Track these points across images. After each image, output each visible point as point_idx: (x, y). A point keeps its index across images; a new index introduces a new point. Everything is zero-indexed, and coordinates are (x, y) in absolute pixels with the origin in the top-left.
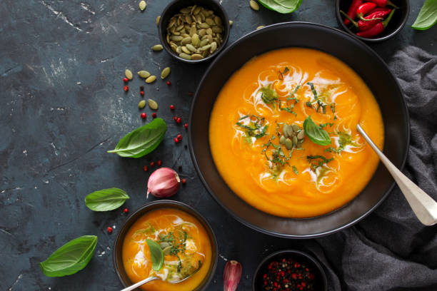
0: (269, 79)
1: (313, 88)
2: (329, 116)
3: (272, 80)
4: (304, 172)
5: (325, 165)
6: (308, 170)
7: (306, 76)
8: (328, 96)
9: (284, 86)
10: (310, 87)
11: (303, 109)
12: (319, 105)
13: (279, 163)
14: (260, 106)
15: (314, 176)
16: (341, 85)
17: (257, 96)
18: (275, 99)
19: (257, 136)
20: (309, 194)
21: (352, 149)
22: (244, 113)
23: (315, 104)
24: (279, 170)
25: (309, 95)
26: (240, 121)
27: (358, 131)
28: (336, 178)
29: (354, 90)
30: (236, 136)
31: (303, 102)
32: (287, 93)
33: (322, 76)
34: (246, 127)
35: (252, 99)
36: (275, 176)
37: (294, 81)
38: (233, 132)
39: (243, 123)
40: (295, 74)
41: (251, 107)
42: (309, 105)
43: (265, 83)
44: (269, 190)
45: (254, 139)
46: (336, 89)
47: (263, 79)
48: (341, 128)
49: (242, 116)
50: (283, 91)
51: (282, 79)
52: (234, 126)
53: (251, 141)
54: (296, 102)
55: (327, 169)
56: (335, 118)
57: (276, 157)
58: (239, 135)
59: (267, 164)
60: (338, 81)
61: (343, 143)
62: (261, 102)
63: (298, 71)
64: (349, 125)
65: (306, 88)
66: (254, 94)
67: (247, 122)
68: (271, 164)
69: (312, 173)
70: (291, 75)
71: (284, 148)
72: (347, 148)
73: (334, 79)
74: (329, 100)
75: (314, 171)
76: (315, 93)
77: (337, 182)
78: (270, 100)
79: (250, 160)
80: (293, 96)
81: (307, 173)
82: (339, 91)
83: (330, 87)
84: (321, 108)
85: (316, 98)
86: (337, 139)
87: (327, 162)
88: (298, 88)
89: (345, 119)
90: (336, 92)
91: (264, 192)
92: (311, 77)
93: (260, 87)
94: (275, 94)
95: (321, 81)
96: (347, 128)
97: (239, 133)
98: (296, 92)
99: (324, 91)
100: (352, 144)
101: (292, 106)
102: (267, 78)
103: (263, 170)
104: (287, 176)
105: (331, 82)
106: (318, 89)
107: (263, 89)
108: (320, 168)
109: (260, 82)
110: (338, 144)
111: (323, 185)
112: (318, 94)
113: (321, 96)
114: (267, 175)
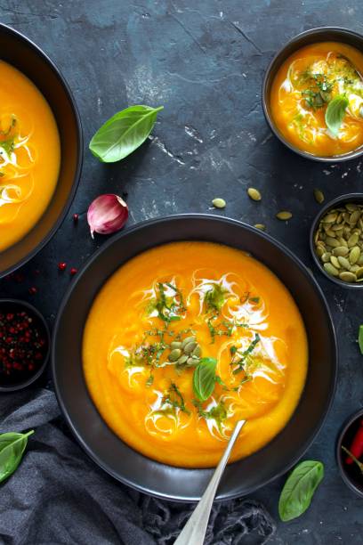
0: (234, 288)
1: (255, 343)
2: (233, 381)
3: (234, 291)
4: (155, 392)
5: (178, 409)
6: (160, 395)
7: (264, 327)
8: (256, 366)
9: (236, 310)
10: (254, 339)
11: (225, 346)
12: (240, 362)
13: (148, 356)
14: (198, 296)
15: (158, 405)
16: (280, 373)
17: (206, 287)
18: (216, 308)
19: (161, 315)
20: (135, 413)
21: (214, 428)
22: (178, 284)
23: (238, 356)
24: (140, 363)
25: (243, 343)
26: (164, 285)
28: (171, 431)
29: (282, 391)
30: (146, 292)
31: (233, 343)
32: (231, 317)
33: (275, 346)
34: (163, 296)
35: (198, 283)
36: (131, 362)
37: (250, 317)
38: (148, 285)
39: (166, 289)
40: (258, 313)
41: (189, 287)
42: (233, 351)
43: (226, 286)
44: (110, 366)
45: (155, 313)
46: (270, 371)
47: (229, 279)
48: (229, 401)
49: (173, 283)
50: (230, 311)
51: (242, 302)
52: (156, 283)
53: (151, 311)
54: (228, 335)
55: (174, 414)
56: (236, 389)
57: (151, 350)
58: (150, 295)
59: (137, 346)
60: (281, 367)
61: (214, 414)
62: (202, 296)
63: (263, 314)
64: (238, 409)
65: (250, 335)
66: (205, 281)
67: (170, 293)
68: (140, 350)
69: (159, 401)
70: (254, 309)
71: (167, 353)
72: (211, 423)
73: (281, 361)
74: (252, 371)
75: (163, 402)
76: (250, 349)
77: (167, 434)
78: (212, 302)
79: (128, 325)
80: (232, 325)
81: (157, 396)
82: (270, 375)
83: (268, 362)
84: (238, 366)
85: (246, 354)
86: (214, 405)
87: (182, 410)
88: (245, 325)
89: (241, 401)
90: (265, 372)
91: (105, 362)
92: (266, 333)
93: (218, 283)
94: (221, 305)
95: (268, 347)
96: (233, 408)
97: (153, 293)
98: (239, 326)
99: (259, 358)
100: (219, 425)
101: (221, 332)
102: (233, 283)
103: (127, 346)
104: (137, 376)
105: (275, 360)
106: (257, 350)
107: (218, 288)
108: (171, 406)
109: (223, 278)
110: (209, 409)
111: (154, 421)
112: (251, 354)
113: (252, 358)
114: (126, 354)
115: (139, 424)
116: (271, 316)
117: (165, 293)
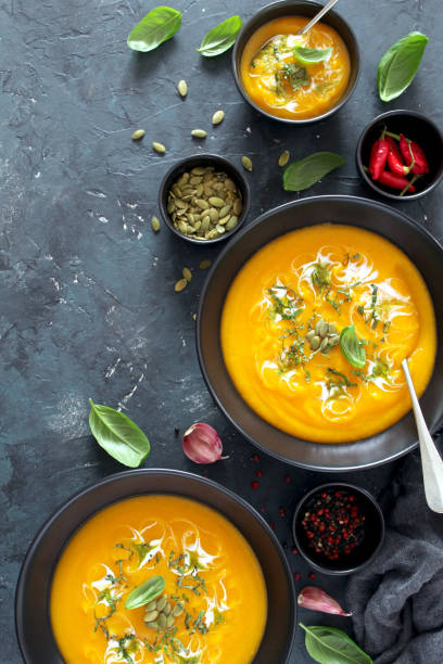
0: (331, 259)
1: (375, 293)
2: (377, 335)
3: (333, 260)
4: (316, 384)
5: (344, 387)
6: (323, 384)
7: (375, 275)
8: (387, 311)
9: (343, 275)
10: (372, 290)
11: (352, 310)
12: (373, 316)
13: (293, 360)
14: (306, 283)
15: (325, 394)
16: (408, 305)
17: (308, 270)
18: (325, 284)
19: (285, 317)
20: (311, 412)
21: (384, 385)
22: (283, 282)
23: (368, 312)
24: (290, 367)
25: (365, 299)
26: (273, 289)
27: (401, 368)
28: (349, 409)
29: (419, 318)
30: (261, 304)
31: (357, 304)
32: (343, 283)
33: (392, 285)
34: (277, 299)
35: (300, 272)
36: (282, 371)
37: (358, 274)
38: (260, 297)
39: (276, 292)
40: (364, 266)
41: (294, 280)
42: (360, 311)
43: (324, 260)
44: (267, 384)
45: (279, 317)
46: (400, 307)
47: (324, 254)
48: (383, 355)
49: (279, 284)
50: (340, 279)
51: (345, 265)
52: (265, 292)
53: (274, 318)
54: (347, 300)
55: (345, 394)
56: (383, 340)
57: (294, 350)
58: (266, 304)
59: (280, 354)
60: (406, 299)
61: (378, 372)
62: (309, 280)
63: (369, 264)
64: (395, 355)
65: (368, 289)
66: (305, 266)
67: (281, 294)
68: (284, 356)
69: (325, 389)
70: (358, 265)
71: (307, 345)
72: (379, 381)
73: (404, 294)
74: (386, 316)
75: (329, 388)
76: (374, 301)
77: (348, 413)
78: (320, 282)
79: (262, 340)
80: (347, 290)
81: (320, 386)
82: (403, 310)
83: (395, 302)
84: (373, 321)
85: (373, 306)
86: (373, 365)
87: (348, 385)
88: (358, 284)
89: (394, 346)
90: (398, 310)
91: (260, 382)
92: (379, 280)
93: (316, 262)
94: (328, 279)
95: (388, 290)
96: (390, 357)
97: (266, 302)
98: (353, 288)
99: (386, 303)
100: (386, 379)
101: (341, 302)
102: (329, 255)
103: (271, 358)
104: (295, 379)
105: (399, 297)
106: (380, 297)
107: (318, 266)
108: (336, 388)
109: (319, 255)
110: (370, 371)
111: (330, 408)
112: (377, 303)
113: (380, 306)
114: (273, 366)
115: (319, 419)
116: (377, 263)
117: (277, 295)
